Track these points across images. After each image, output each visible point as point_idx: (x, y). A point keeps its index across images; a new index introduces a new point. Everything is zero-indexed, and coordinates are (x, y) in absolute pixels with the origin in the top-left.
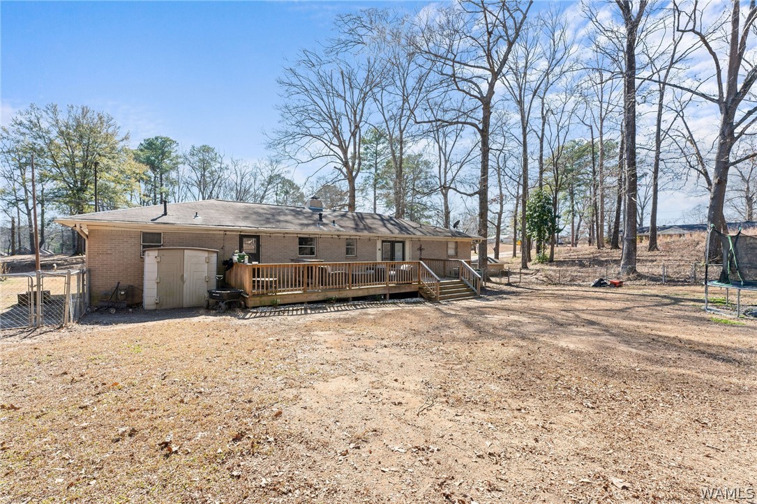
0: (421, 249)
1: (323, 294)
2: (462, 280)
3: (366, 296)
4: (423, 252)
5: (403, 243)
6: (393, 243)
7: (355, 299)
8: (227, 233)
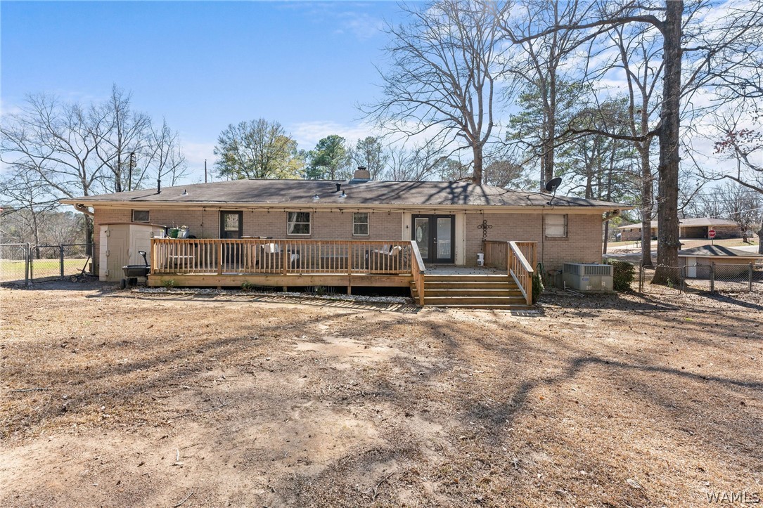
0: (484, 227)
1: (243, 278)
2: (510, 276)
3: (306, 287)
4: (488, 231)
5: (453, 218)
6: (433, 219)
7: (291, 289)
8: (207, 209)
